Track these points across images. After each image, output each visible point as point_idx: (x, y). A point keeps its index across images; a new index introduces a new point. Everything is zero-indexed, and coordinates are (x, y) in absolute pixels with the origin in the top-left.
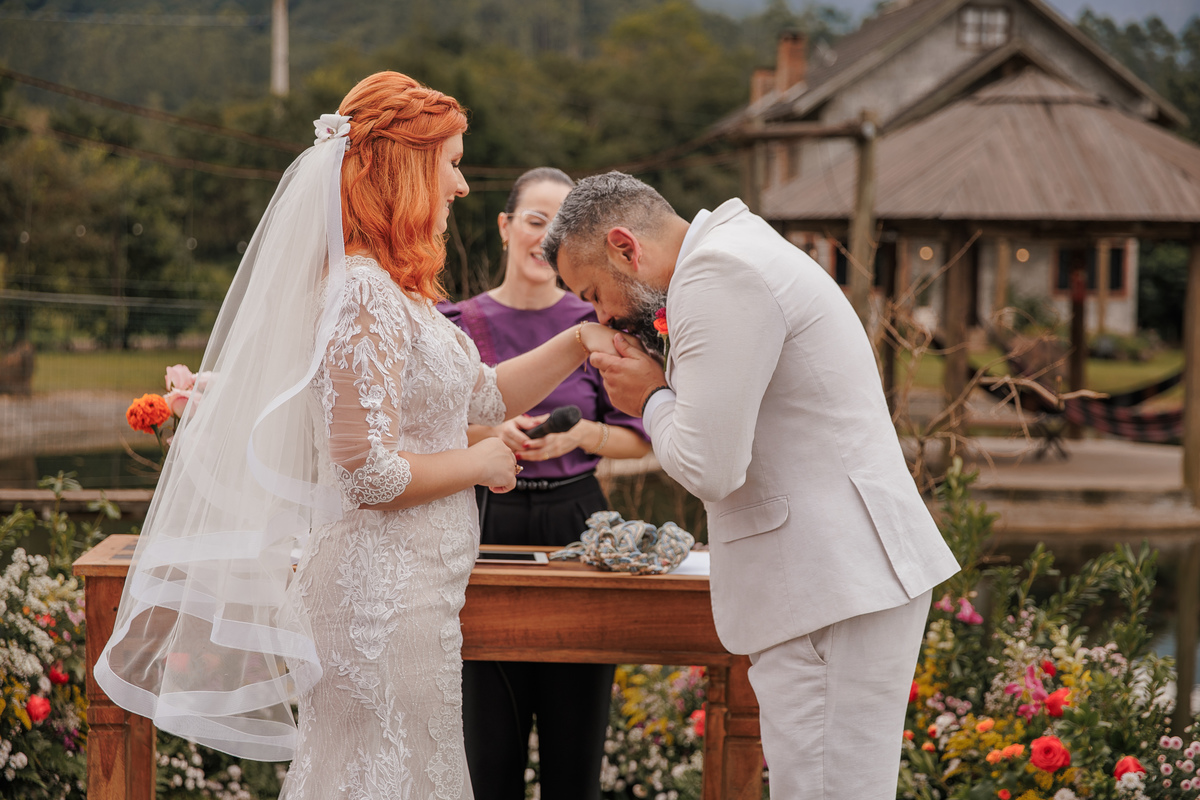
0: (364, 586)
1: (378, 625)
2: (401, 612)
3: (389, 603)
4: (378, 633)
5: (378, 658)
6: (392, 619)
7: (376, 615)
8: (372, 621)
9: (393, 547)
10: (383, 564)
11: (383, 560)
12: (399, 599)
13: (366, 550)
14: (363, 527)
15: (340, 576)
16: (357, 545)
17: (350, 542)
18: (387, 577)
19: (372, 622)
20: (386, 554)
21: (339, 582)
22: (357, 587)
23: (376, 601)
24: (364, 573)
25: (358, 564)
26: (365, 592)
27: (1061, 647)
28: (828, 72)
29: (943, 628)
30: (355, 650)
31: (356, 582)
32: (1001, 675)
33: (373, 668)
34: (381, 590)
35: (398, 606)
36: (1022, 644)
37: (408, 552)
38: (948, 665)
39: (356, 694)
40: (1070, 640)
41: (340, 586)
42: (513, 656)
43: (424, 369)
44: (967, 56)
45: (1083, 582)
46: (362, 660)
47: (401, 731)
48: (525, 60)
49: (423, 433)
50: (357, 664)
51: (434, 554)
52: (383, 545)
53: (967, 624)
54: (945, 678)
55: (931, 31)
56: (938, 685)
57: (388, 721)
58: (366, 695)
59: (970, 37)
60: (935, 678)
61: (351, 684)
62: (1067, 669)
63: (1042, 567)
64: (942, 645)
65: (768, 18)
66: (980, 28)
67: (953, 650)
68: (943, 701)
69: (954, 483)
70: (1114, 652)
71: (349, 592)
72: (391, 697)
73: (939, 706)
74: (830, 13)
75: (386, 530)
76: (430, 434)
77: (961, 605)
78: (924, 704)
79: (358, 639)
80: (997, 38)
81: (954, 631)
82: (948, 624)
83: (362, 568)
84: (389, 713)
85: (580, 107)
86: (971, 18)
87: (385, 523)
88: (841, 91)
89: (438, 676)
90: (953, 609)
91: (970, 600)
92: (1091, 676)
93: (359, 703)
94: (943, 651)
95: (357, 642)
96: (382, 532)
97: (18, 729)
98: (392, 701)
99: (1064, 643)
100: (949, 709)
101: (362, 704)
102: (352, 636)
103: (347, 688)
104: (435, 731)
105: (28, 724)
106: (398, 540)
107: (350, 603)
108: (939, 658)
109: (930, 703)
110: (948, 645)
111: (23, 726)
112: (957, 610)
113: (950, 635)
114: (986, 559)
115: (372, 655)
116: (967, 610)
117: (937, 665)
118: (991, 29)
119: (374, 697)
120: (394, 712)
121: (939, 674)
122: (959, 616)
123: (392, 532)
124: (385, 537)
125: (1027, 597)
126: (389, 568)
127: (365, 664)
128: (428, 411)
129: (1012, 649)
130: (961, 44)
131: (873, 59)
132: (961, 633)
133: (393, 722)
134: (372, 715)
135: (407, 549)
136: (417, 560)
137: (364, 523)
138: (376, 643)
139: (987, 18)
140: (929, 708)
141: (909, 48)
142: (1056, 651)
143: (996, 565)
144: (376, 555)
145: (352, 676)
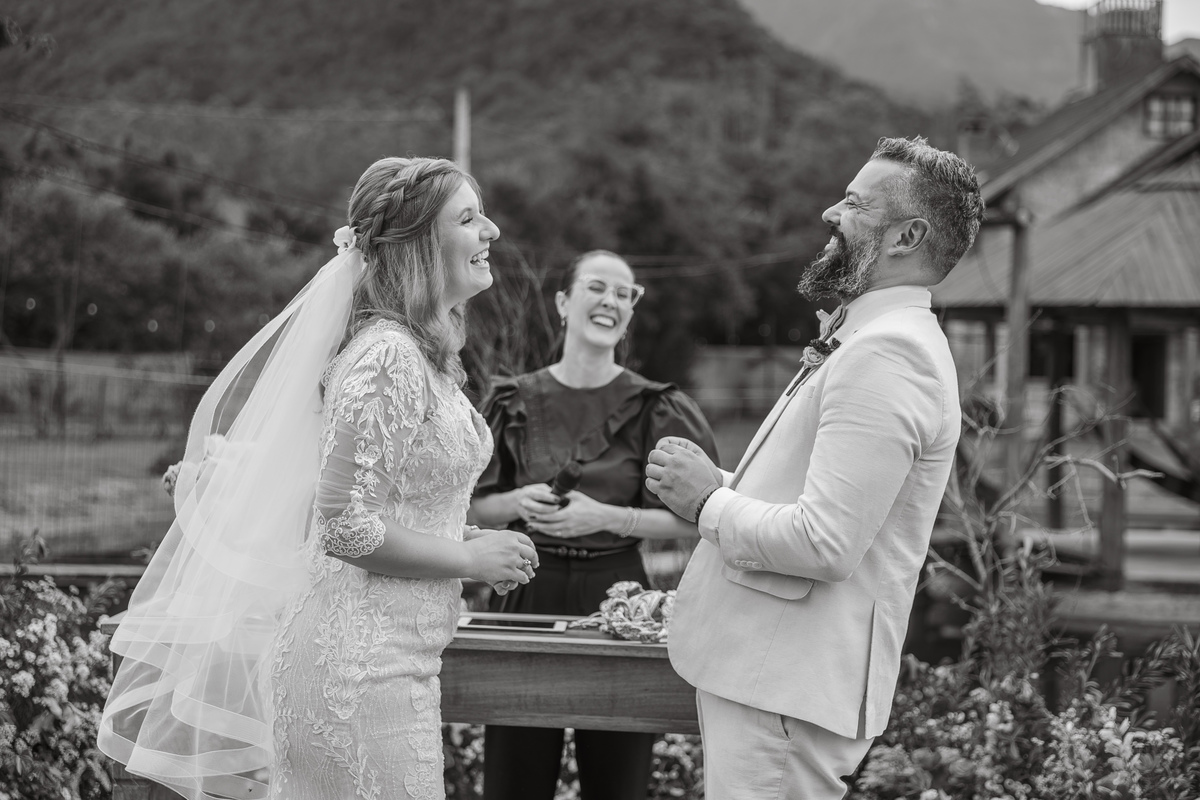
0: (340, 647)
1: (350, 685)
2: (374, 675)
3: (362, 665)
4: (349, 694)
5: (350, 718)
6: (364, 681)
7: (349, 676)
8: (345, 681)
9: (372, 611)
10: (361, 627)
11: (361, 623)
12: (372, 662)
13: (346, 612)
14: (346, 589)
15: (319, 634)
16: (338, 606)
17: (332, 603)
18: (362, 640)
19: (345, 683)
20: (365, 618)
21: (317, 641)
22: (333, 647)
23: (350, 662)
24: (341, 634)
25: (336, 625)
26: (340, 653)
27: (1108, 728)
28: (1009, 162)
29: (1002, 709)
30: (328, 709)
31: (333, 642)
32: (1052, 757)
33: (346, 728)
34: (355, 652)
35: (372, 670)
36: (1070, 726)
37: (385, 618)
38: (1008, 746)
39: (330, 752)
40: (1119, 722)
41: (318, 645)
42: (525, 721)
43: (435, 442)
44: (1150, 145)
45: (1145, 665)
46: (335, 720)
47: (374, 788)
48: (709, 155)
49: (423, 504)
50: (330, 723)
51: (411, 622)
52: (362, 609)
53: (1027, 705)
54: (1005, 760)
55: (1115, 120)
56: (997, 767)
57: (361, 779)
58: (340, 753)
59: (1155, 126)
60: (995, 762)
61: (325, 743)
62: (1115, 752)
63: (1105, 649)
64: (1002, 727)
65: (960, 109)
66: (1166, 117)
67: (1012, 732)
68: (1002, 784)
69: (1024, 564)
70: (1171, 736)
71: (325, 652)
72: (363, 756)
73: (996, 788)
74: (1024, 104)
75: (367, 593)
76: (430, 505)
77: (1022, 686)
78: (983, 787)
79: (331, 698)
80: (1184, 126)
81: (1013, 712)
82: (1007, 704)
83: (340, 629)
84: (361, 772)
85: (761, 197)
86: (1156, 107)
87: (367, 587)
88: (1021, 181)
89: (410, 735)
90: (1015, 689)
91: (1032, 681)
92: (1140, 759)
93: (332, 761)
94: (1002, 732)
95: (330, 702)
96: (363, 596)
97: (97, 790)
98: (365, 760)
99: (1111, 724)
100: (1007, 791)
101: (336, 762)
102: (325, 695)
103: (322, 745)
104: (412, 789)
105: (107, 785)
106: (377, 605)
107: (326, 662)
108: (999, 740)
109: (988, 785)
110: (1008, 727)
111: (102, 788)
112: (1019, 692)
113: (1009, 717)
114: (1056, 641)
115: (344, 714)
116: (1028, 691)
117: (997, 747)
118: (1178, 118)
119: (346, 756)
120: (367, 770)
121: (998, 757)
122: (1020, 696)
123: (373, 597)
124: (365, 601)
125: (1089, 679)
126: (365, 631)
127: (338, 724)
128: (432, 482)
129: (1059, 730)
130: (1146, 132)
131: (1056, 147)
132: (1022, 715)
133: (367, 781)
134: (345, 773)
135: (385, 614)
136: (393, 627)
137: (347, 585)
138: (348, 703)
139: (1172, 107)
140: (988, 791)
141: (1093, 137)
142: (1103, 732)
143: (1063, 647)
144: (354, 618)
145: (325, 735)
